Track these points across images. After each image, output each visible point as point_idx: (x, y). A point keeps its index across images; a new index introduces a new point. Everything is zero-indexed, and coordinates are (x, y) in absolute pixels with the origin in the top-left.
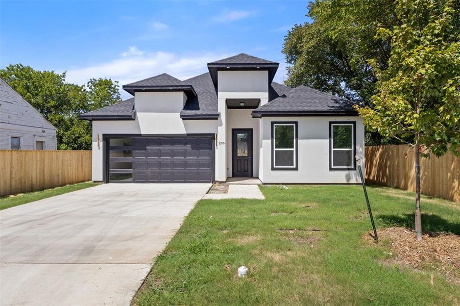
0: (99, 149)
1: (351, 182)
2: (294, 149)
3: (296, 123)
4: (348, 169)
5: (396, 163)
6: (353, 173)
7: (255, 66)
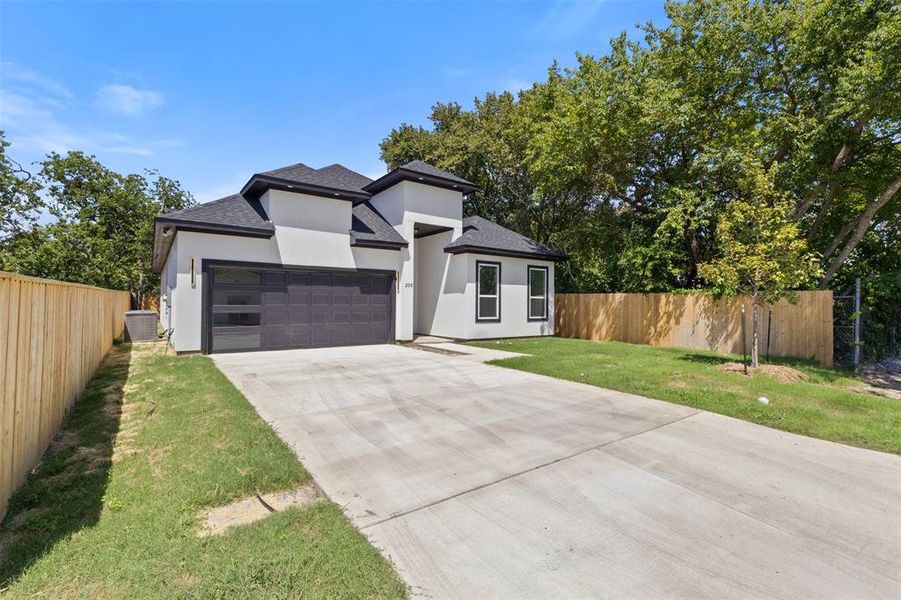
0: (194, 287)
1: (546, 333)
2: (497, 296)
3: (500, 264)
4: (543, 320)
5: (575, 313)
6: (546, 323)
7: (450, 183)
